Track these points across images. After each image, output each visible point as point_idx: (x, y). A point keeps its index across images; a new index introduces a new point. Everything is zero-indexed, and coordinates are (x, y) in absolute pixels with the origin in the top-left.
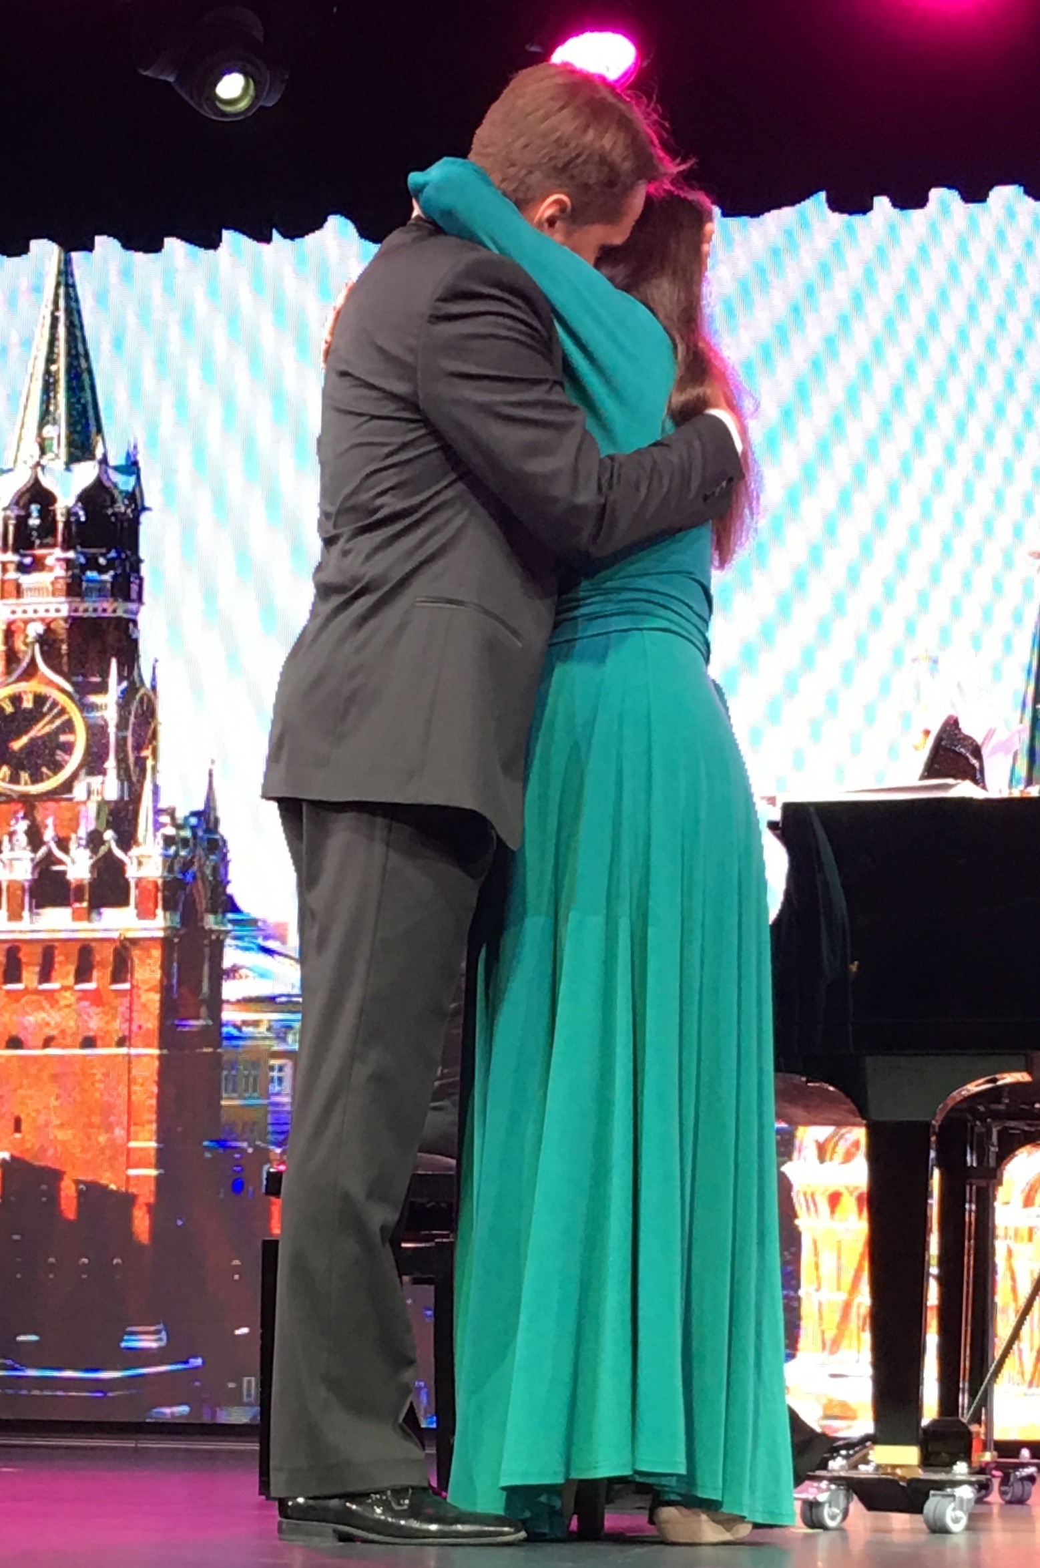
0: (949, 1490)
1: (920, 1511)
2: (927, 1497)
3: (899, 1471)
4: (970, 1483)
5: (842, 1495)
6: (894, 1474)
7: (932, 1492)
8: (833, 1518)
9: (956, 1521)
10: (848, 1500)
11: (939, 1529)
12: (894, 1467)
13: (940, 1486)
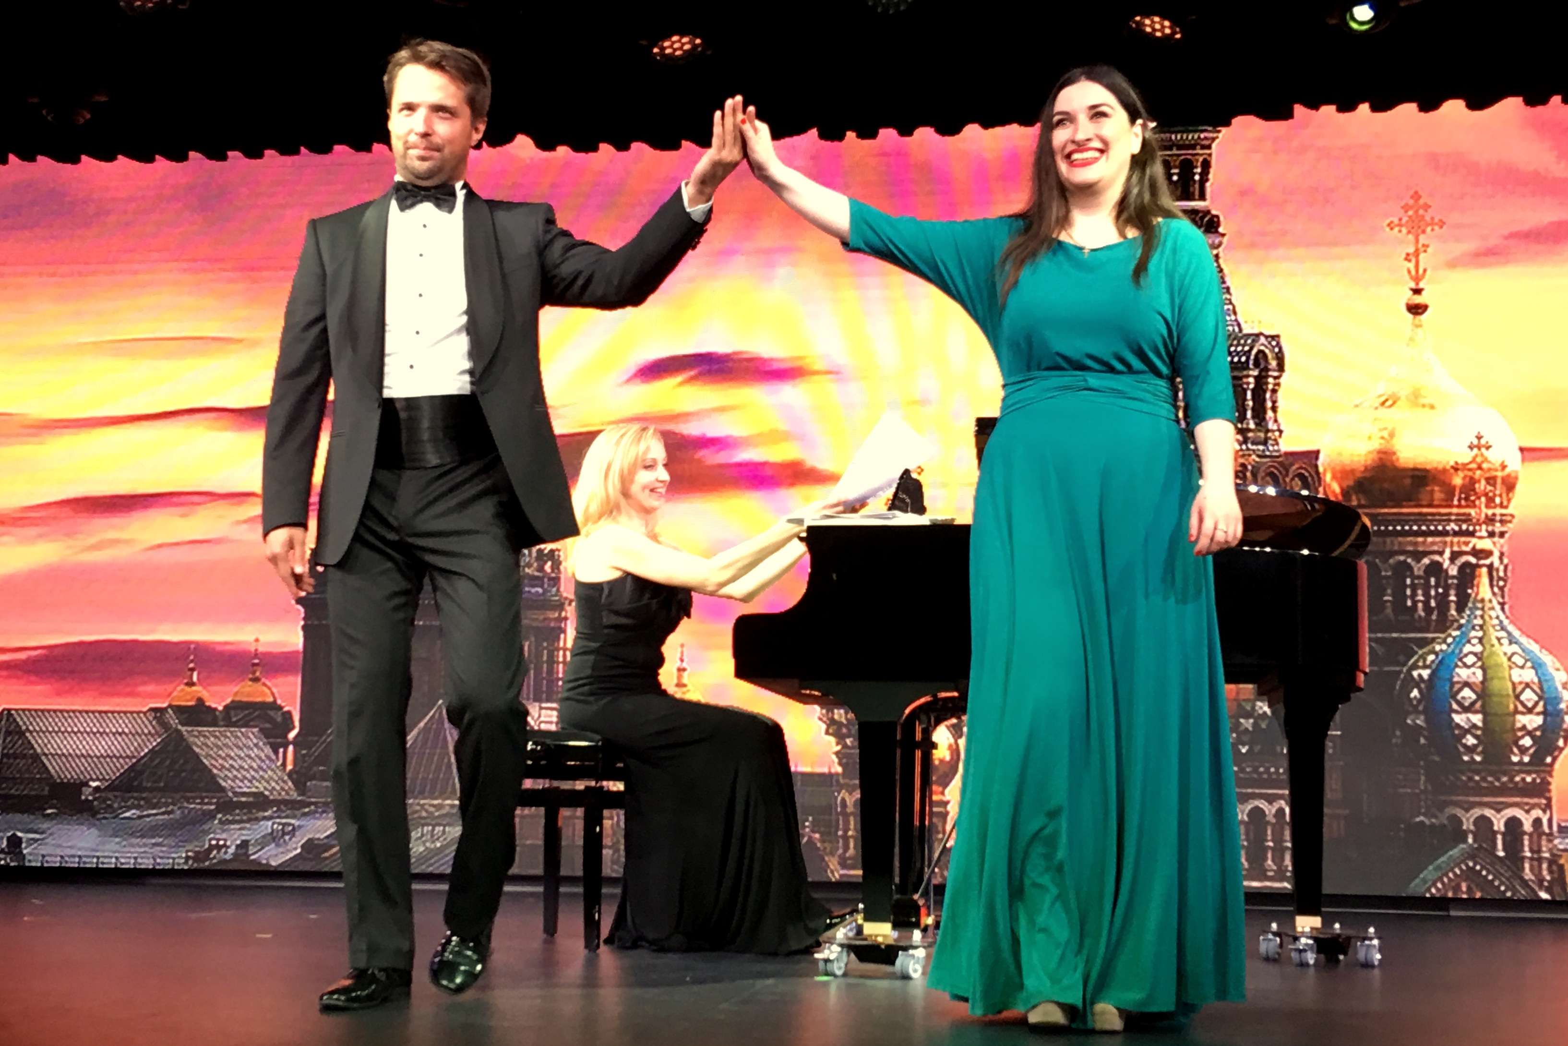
0: (911, 952)
1: (893, 963)
2: (897, 956)
3: (880, 939)
4: (924, 947)
5: (845, 954)
6: (876, 941)
7: (900, 953)
8: (840, 968)
9: (915, 971)
10: (849, 955)
11: (906, 977)
12: (876, 936)
13: (905, 949)
